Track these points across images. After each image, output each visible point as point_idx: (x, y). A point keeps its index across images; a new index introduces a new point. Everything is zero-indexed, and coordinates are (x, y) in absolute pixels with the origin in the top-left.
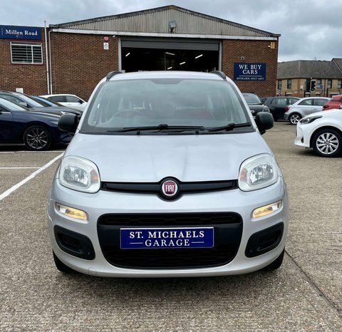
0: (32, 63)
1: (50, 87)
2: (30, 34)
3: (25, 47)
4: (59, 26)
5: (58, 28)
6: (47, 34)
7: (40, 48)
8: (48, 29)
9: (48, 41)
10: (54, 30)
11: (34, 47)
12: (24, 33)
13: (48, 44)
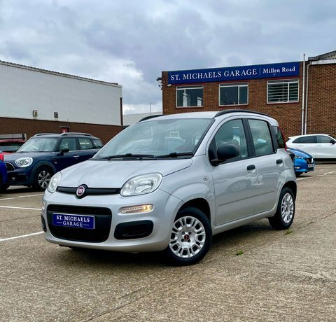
0: (288, 102)
1: (304, 126)
2: (288, 70)
3: (281, 85)
4: (319, 58)
5: (319, 59)
6: (306, 68)
7: (297, 84)
8: (307, 63)
9: (306, 76)
10: (313, 63)
11: (290, 85)
12: (281, 70)
13: (306, 79)
